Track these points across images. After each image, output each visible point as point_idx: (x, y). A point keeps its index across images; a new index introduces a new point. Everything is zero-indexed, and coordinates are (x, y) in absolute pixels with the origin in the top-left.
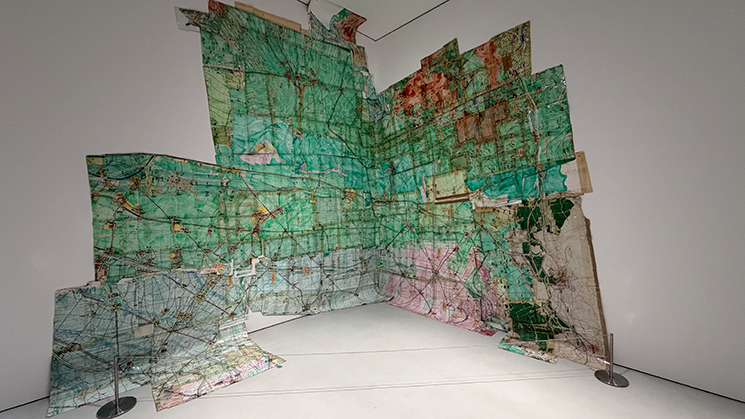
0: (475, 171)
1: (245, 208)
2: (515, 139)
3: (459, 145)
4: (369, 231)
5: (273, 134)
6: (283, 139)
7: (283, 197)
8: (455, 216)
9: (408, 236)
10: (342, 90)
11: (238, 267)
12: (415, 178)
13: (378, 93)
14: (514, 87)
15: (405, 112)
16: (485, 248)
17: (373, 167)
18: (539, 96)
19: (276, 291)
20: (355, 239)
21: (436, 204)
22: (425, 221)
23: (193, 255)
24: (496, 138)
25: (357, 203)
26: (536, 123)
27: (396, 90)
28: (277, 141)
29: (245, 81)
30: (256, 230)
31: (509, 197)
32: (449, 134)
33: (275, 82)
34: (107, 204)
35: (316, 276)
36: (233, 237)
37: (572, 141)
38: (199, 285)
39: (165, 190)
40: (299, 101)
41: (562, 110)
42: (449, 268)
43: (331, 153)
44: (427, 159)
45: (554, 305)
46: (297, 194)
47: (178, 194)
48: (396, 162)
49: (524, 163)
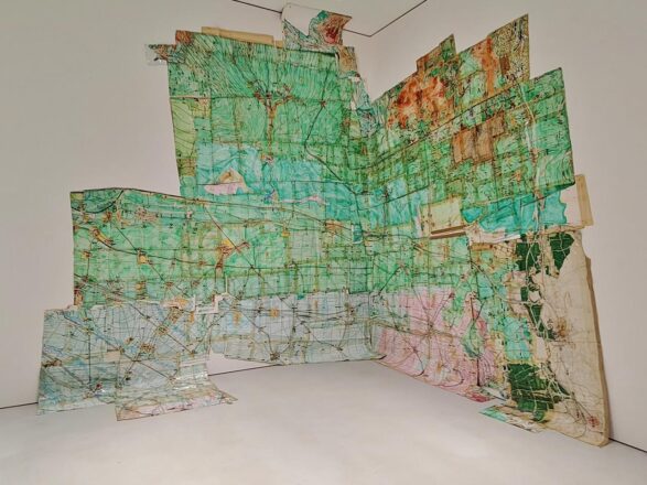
0: (471, 199)
1: (209, 240)
2: (512, 158)
3: (455, 166)
4: (358, 272)
5: (240, 162)
6: (250, 165)
7: (250, 229)
8: (451, 254)
9: (401, 279)
10: (322, 103)
11: (200, 303)
12: (410, 206)
13: (372, 100)
14: (512, 94)
15: (400, 124)
16: (482, 295)
17: (364, 193)
18: (537, 106)
19: (240, 332)
20: (339, 280)
21: (432, 238)
22: (420, 260)
23: (157, 287)
24: (493, 158)
25: (342, 236)
26: (534, 138)
27: (390, 97)
28: (244, 169)
29: (211, 107)
30: (220, 265)
31: (506, 231)
32: (445, 152)
33: (242, 105)
34: (85, 235)
35: (287, 321)
36: (195, 271)
37: (571, 162)
38: (161, 318)
39: (133, 222)
40: (269, 122)
41: (560, 123)
42: (444, 319)
43: (308, 179)
44: (421, 183)
45: (553, 366)
46: (267, 226)
47: (144, 227)
48: (390, 186)
49: (522, 188)
